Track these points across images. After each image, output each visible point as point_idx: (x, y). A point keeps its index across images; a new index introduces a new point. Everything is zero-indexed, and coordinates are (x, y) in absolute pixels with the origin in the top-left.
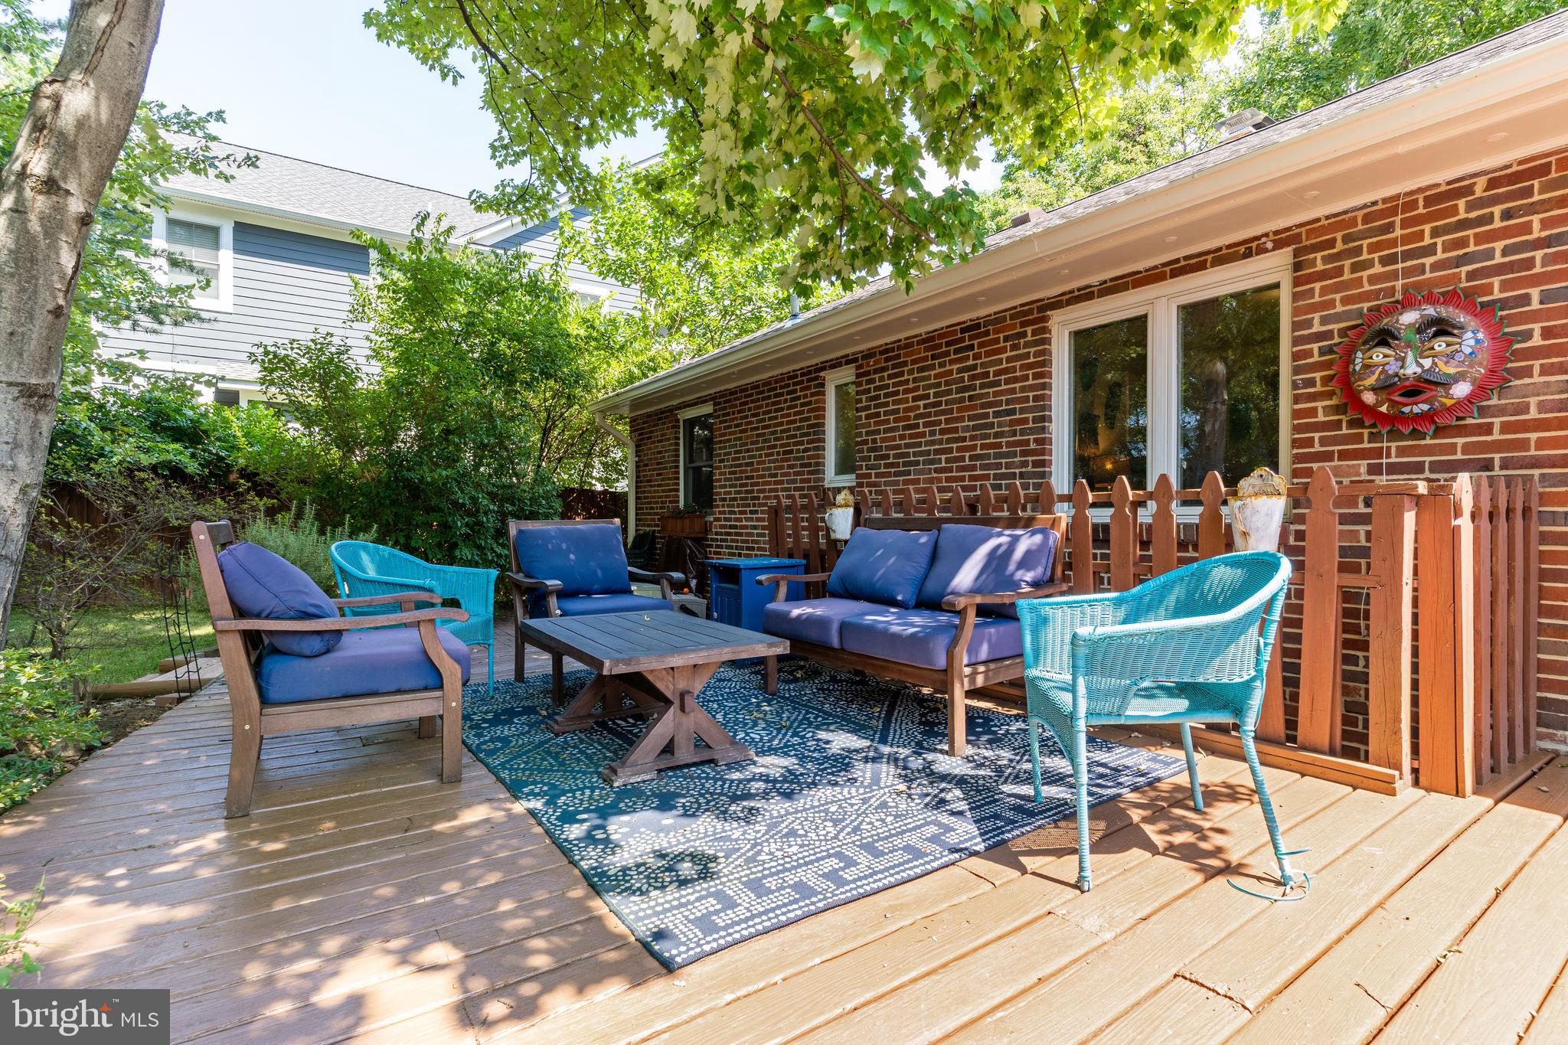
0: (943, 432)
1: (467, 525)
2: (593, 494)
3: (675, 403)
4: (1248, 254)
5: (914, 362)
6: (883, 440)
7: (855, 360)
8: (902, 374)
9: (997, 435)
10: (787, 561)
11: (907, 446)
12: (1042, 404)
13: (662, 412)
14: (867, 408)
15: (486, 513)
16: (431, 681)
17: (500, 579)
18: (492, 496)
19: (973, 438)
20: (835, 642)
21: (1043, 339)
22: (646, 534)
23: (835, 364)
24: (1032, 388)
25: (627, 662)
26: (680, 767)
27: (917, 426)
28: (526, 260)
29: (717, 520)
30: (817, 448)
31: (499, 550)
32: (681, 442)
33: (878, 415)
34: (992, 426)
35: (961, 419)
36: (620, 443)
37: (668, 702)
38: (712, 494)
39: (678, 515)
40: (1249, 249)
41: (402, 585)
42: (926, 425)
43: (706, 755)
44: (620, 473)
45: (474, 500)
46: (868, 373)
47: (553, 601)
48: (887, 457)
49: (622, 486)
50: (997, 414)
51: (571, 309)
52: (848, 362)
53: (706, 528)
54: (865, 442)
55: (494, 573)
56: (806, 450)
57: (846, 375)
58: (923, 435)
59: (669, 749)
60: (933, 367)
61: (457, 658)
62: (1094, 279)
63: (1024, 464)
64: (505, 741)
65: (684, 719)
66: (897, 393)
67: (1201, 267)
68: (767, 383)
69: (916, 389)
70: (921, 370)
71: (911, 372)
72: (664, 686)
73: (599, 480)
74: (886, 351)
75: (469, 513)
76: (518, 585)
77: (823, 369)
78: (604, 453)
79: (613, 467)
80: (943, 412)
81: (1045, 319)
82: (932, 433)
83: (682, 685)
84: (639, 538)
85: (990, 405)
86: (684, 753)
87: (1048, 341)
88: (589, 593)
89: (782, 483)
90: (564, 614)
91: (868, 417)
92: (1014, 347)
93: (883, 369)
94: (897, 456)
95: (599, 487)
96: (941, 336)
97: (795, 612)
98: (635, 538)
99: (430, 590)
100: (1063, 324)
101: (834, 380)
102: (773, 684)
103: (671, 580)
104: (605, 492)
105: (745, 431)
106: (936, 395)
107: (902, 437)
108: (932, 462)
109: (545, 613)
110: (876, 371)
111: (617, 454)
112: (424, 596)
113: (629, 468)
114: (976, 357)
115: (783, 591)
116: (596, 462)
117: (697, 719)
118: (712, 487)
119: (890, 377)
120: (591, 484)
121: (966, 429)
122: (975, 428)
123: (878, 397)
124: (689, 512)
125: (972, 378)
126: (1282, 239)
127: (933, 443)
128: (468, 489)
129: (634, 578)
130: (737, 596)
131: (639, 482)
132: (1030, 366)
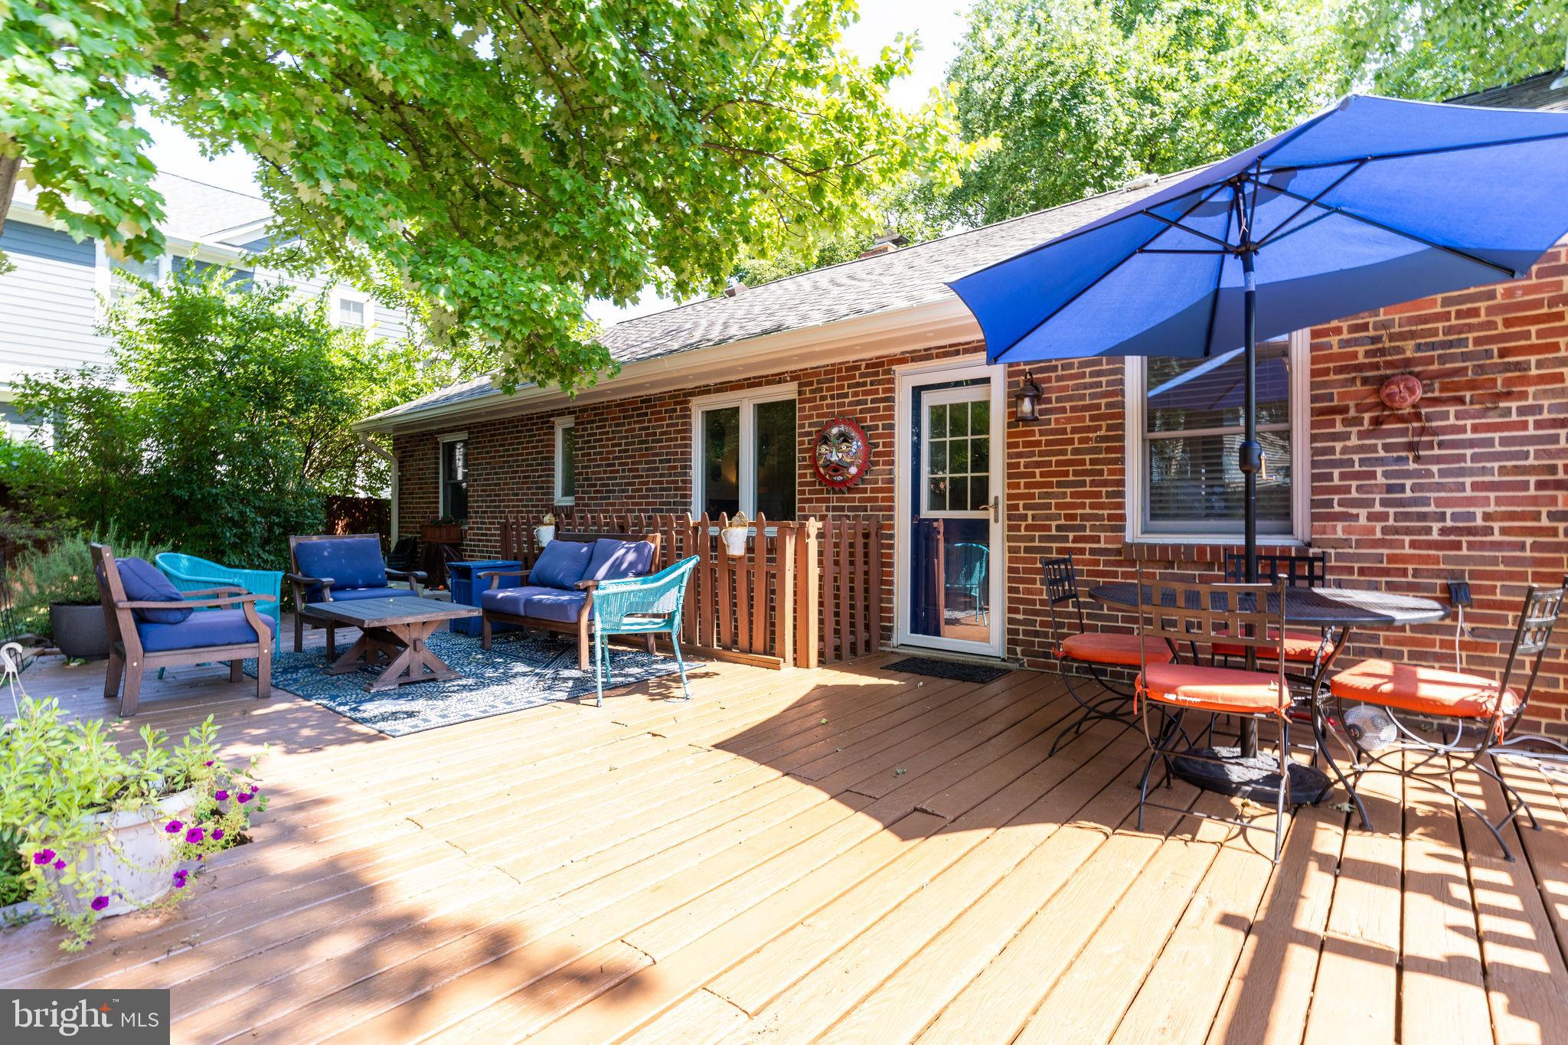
0: (630, 470)
1: (235, 535)
2: (356, 503)
3: (435, 428)
4: (779, 382)
5: (613, 419)
6: (593, 473)
7: (574, 412)
8: (604, 427)
9: (662, 475)
10: (512, 562)
11: (609, 479)
12: (686, 458)
13: (424, 434)
14: (582, 449)
15: (253, 525)
16: (252, 637)
17: (284, 577)
18: (258, 510)
19: (648, 476)
20: (522, 612)
21: (686, 415)
22: (408, 540)
23: (561, 413)
24: (680, 446)
25: (379, 620)
26: (414, 683)
27: (613, 465)
28: (290, 293)
29: (471, 529)
30: (548, 476)
31: (265, 556)
32: (441, 462)
33: (589, 454)
34: (657, 469)
35: (640, 463)
36: (384, 456)
37: (405, 646)
38: (467, 507)
39: (437, 524)
40: (778, 379)
41: (215, 583)
42: (620, 464)
43: (432, 676)
44: (383, 481)
45: (242, 514)
46: (582, 423)
47: (327, 592)
48: (595, 485)
49: (386, 494)
50: (661, 461)
51: (334, 342)
52: (570, 413)
53: (462, 536)
54: (581, 474)
55: (280, 574)
56: (540, 476)
57: (568, 421)
58: (617, 471)
59: (407, 672)
60: (623, 424)
61: (268, 624)
62: (711, 382)
63: (675, 496)
64: (296, 681)
65: (416, 655)
66: (601, 440)
67: (759, 384)
68: (511, 421)
69: (614, 438)
70: (617, 425)
71: (610, 426)
72: (404, 636)
73: (363, 488)
74: (595, 409)
75: (236, 524)
76: (297, 583)
77: (552, 416)
78: (368, 464)
79: (380, 476)
80: (630, 457)
81: (687, 402)
82: (624, 471)
83: (415, 635)
84: (402, 544)
85: (657, 455)
86: (416, 675)
87: (689, 416)
88: (355, 587)
89: (521, 500)
90: (336, 600)
91: (583, 455)
92: (671, 418)
93: (593, 422)
94: (602, 485)
95: (362, 495)
96: (629, 403)
97: (500, 595)
98: (398, 544)
99: (237, 586)
100: (699, 406)
101: (562, 424)
102: (488, 644)
103: (416, 577)
104: (369, 499)
105: (493, 457)
106: (626, 444)
107: (605, 472)
108: (623, 491)
109: (322, 600)
110: (589, 422)
111: (383, 465)
112: (235, 590)
113: (392, 477)
114: (649, 421)
115: (496, 582)
116: (361, 474)
117: (425, 655)
118: (467, 502)
119: (598, 428)
120: (354, 493)
121: (644, 470)
122: (648, 470)
123: (589, 442)
124: (446, 521)
125: (647, 435)
126: (795, 376)
127: (624, 477)
128: (235, 504)
129: (392, 577)
130: (469, 587)
131: (402, 492)
132: (679, 432)
